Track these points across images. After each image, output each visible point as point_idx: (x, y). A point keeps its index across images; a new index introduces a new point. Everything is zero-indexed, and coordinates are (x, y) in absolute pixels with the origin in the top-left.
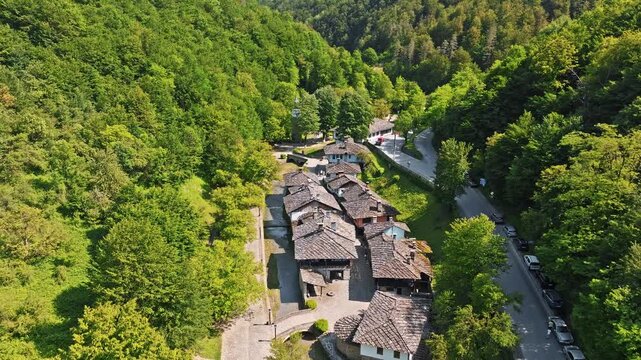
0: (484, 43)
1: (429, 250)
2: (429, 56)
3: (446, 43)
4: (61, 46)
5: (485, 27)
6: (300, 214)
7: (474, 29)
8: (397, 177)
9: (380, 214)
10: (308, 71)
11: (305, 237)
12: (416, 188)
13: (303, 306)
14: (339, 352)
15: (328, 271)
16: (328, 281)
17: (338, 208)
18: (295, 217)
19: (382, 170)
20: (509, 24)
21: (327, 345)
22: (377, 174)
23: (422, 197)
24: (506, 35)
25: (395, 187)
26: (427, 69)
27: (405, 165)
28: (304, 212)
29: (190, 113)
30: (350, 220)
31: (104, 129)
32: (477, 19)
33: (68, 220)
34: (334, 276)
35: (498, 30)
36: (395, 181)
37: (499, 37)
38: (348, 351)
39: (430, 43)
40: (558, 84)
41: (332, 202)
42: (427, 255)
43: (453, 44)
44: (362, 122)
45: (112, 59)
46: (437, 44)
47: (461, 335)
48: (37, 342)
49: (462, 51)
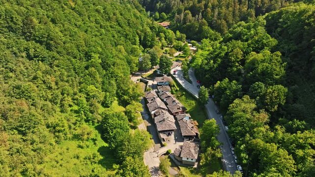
0: (213, 16)
1: (197, 124)
2: (190, 21)
3: (197, 16)
4: (59, 50)
5: (213, 8)
6: (154, 111)
7: (209, 9)
8: (184, 93)
9: (181, 110)
10: (142, 37)
11: (160, 122)
12: (191, 98)
13: (162, 146)
14: (176, 159)
15: (167, 133)
16: (168, 136)
17: (167, 108)
18: (153, 113)
19: (178, 89)
20: (223, 7)
21: (172, 157)
22: (177, 91)
23: (193, 102)
24: (222, 13)
25: (183, 97)
26: (189, 27)
27: (186, 88)
28: (156, 111)
29: (108, 72)
30: (172, 114)
31: (87, 88)
32: (210, 4)
33: (87, 123)
34: (169, 134)
35: (219, 10)
36: (183, 94)
37: (219, 14)
38: (179, 159)
39: (190, 15)
40: (237, 64)
41: (163, 106)
42: (197, 126)
43: (200, 16)
44: (169, 66)
45: (76, 51)
46: (193, 15)
47: (208, 155)
48: (101, 164)
49: (204, 20)
